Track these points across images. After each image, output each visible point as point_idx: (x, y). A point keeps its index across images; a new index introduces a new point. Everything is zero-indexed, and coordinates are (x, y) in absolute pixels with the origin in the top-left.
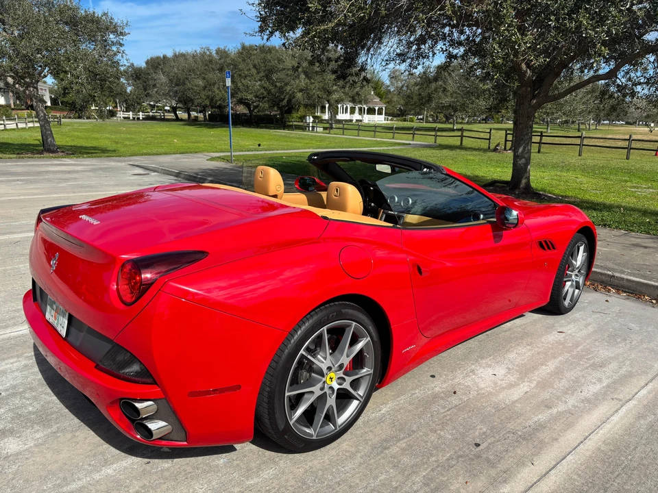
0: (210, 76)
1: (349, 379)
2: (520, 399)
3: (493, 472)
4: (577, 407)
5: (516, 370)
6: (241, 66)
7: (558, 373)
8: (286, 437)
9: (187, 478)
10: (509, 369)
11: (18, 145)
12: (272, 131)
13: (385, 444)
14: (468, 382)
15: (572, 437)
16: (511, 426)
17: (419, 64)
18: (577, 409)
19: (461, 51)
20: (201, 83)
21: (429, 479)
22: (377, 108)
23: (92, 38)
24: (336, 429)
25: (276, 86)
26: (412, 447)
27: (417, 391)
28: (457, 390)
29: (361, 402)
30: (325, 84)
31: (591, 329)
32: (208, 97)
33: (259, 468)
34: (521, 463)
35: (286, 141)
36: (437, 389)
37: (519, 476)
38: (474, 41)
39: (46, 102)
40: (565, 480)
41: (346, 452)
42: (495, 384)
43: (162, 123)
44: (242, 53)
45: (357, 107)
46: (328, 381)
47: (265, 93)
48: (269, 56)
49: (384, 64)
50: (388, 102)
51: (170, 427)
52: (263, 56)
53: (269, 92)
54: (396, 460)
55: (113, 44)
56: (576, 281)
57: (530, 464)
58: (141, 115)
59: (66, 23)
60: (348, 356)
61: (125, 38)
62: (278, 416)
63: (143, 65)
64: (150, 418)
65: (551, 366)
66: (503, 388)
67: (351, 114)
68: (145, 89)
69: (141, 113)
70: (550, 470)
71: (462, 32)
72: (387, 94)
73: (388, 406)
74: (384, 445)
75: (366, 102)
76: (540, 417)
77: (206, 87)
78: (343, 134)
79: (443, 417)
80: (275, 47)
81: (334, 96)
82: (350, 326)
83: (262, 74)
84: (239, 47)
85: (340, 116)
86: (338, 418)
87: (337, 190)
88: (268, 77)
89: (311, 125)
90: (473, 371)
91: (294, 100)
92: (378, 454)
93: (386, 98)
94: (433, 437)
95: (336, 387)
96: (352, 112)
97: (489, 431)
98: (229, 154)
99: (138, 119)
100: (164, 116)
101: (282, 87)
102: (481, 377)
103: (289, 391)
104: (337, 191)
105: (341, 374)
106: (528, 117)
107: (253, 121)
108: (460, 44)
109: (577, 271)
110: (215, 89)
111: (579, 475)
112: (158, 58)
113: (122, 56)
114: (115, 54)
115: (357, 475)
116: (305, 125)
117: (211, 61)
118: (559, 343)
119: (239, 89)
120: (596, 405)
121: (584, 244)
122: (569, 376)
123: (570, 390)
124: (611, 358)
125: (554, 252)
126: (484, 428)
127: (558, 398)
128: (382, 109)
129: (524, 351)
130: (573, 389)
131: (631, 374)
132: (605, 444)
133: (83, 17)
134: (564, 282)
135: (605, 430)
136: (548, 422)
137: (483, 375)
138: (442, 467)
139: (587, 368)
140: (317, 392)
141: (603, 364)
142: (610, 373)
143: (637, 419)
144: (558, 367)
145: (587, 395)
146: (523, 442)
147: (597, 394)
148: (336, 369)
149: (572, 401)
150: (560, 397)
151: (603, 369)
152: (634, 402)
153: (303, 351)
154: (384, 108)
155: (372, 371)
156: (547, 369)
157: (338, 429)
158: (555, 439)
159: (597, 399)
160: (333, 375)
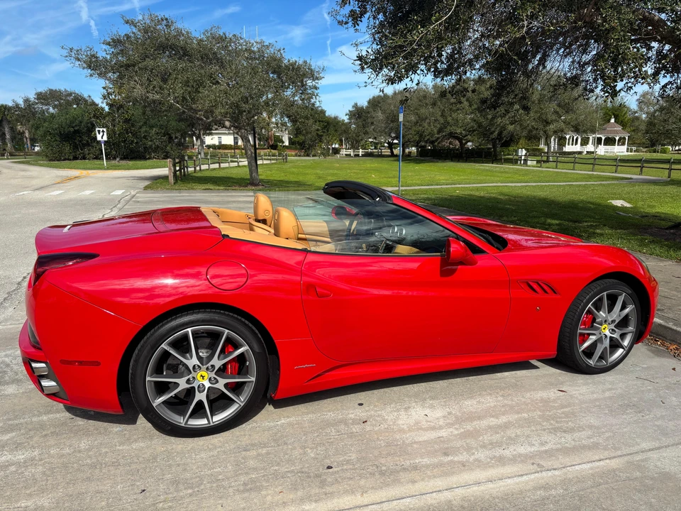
0: (423, 111)
1: (223, 381)
2: (425, 441)
3: (315, 491)
4: (480, 461)
5: (456, 416)
7: (502, 427)
10: (450, 414)
11: (238, 179)
12: (477, 165)
13: (250, 447)
14: (391, 416)
18: (476, 462)
20: (413, 118)
21: (253, 481)
22: (617, 138)
24: (209, 423)
27: (330, 413)
28: (370, 420)
29: (240, 405)
30: (542, 114)
31: (608, 394)
32: (418, 132)
35: (486, 176)
36: (351, 416)
37: (336, 500)
39: (283, 142)
42: (417, 423)
43: (380, 159)
45: (591, 137)
46: (199, 378)
47: (476, 127)
50: (634, 131)
51: (59, 387)
53: (480, 125)
57: (359, 494)
58: (361, 152)
61: (320, 81)
66: (420, 429)
67: (582, 145)
68: (364, 127)
69: (361, 150)
72: (633, 121)
73: (288, 419)
74: (248, 448)
75: (603, 130)
76: (425, 460)
77: (417, 122)
78: (556, 168)
79: (327, 439)
81: (552, 126)
82: (221, 332)
83: (475, 106)
85: (568, 148)
89: (523, 158)
90: (408, 408)
91: (505, 133)
92: (234, 453)
93: (631, 126)
94: (297, 452)
95: (207, 385)
96: (585, 142)
97: (355, 460)
98: (398, 188)
99: (358, 155)
100: (381, 152)
102: (410, 415)
103: (151, 376)
105: (212, 374)
107: (464, 155)
109: (614, 325)
110: (426, 125)
112: (379, 97)
116: (516, 157)
117: (425, 97)
119: (448, 123)
120: (504, 465)
121: (624, 294)
122: (511, 432)
123: (493, 445)
124: (591, 427)
125: (554, 296)
126: (354, 456)
127: (469, 449)
128: (625, 138)
129: (489, 401)
130: (498, 444)
131: (595, 446)
132: (463, 499)
133: (286, 66)
134: (582, 335)
135: (482, 488)
136: (427, 466)
137: (414, 413)
138: (276, 475)
139: (544, 430)
140: (182, 384)
141: (571, 430)
142: (568, 440)
143: (536, 489)
144: (510, 422)
145: (507, 453)
146: (377, 476)
147: (520, 455)
148: (207, 369)
149: (481, 455)
150: (472, 448)
151: (563, 434)
152: (556, 473)
153: (164, 346)
154: (627, 138)
155: (253, 379)
156: (493, 421)
157: (212, 424)
158: (414, 482)
159: (514, 460)
160: (204, 374)
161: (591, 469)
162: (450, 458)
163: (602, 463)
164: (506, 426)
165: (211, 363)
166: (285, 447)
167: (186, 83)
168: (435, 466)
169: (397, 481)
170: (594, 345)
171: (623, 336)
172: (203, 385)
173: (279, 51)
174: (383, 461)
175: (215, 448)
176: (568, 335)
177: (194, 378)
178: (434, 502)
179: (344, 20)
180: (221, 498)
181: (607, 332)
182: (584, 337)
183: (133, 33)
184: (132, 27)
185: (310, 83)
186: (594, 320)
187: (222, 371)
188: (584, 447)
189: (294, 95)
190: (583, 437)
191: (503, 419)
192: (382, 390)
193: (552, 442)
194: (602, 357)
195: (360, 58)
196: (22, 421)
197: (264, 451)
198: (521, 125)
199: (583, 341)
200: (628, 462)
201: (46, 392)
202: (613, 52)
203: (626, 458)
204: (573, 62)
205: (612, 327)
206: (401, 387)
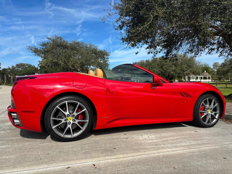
1: (77, 121)
2: (149, 142)
6: (153, 64)
22: (207, 77)
25: (164, 70)
27: (114, 136)
28: (129, 138)
29: (83, 130)
30: (182, 68)
34: (123, 154)
36: (122, 137)
37: (117, 156)
40: (132, 159)
42: (146, 139)
44: (153, 61)
45: (199, 77)
46: (69, 120)
47: (160, 73)
50: (213, 75)
53: (162, 72)
54: (84, 147)
57: (126, 154)
60: (76, 113)
64: (15, 119)
67: (196, 79)
74: (85, 144)
75: (202, 75)
79: (114, 142)
81: (185, 72)
82: (77, 103)
83: (160, 67)
85: (191, 80)
88: (162, 67)
91: (170, 74)
92: (80, 145)
93: (211, 73)
96: (197, 78)
101: (166, 70)
105: (74, 118)
120: (177, 148)
121: (214, 99)
122: (179, 140)
123: (172, 143)
124: (207, 139)
125: (190, 98)
126: (123, 146)
127: (164, 144)
128: (210, 77)
129: (171, 134)
130: (175, 143)
131: (209, 143)
132: (163, 155)
133: (98, 52)
134: (201, 113)
135: (169, 153)
136: (150, 148)
137: (144, 137)
138: (95, 150)
139: (191, 140)
140: (63, 121)
141: (200, 140)
142: (200, 142)
143: (189, 153)
144: (178, 138)
145: (178, 145)
146: (132, 150)
147: (182, 145)
148: (72, 116)
149: (169, 145)
150: (166, 144)
151: (197, 141)
152: (196, 149)
153: (57, 107)
154: (211, 77)
155: (88, 121)
156: (172, 138)
157: (73, 137)
158: (145, 151)
159: (181, 146)
160: (71, 118)
161: (209, 148)
162: (157, 146)
163: (212, 147)
164: (177, 139)
165: (73, 114)
166: (99, 144)
167: (66, 57)
168: (152, 148)
169: (139, 151)
170: (206, 117)
171: (215, 114)
172: (70, 122)
173: (96, 47)
174: (134, 147)
175: (74, 144)
176: (196, 112)
177: (67, 119)
178: (152, 156)
179: (117, 28)
180: (76, 155)
181: (210, 113)
182: (202, 114)
183: (50, 42)
184: (49, 40)
185: (106, 56)
186: (205, 108)
187: (77, 117)
188: (205, 144)
189: (101, 61)
190: (205, 141)
191: (176, 138)
192: (133, 131)
193: (194, 143)
194: (209, 122)
195: (122, 39)
196: (5, 139)
197: (91, 145)
198: (175, 72)
199: (202, 115)
200: (221, 147)
201: (15, 124)
202: (203, 32)
203: (221, 146)
204: (190, 45)
205: (211, 110)
206: (139, 131)
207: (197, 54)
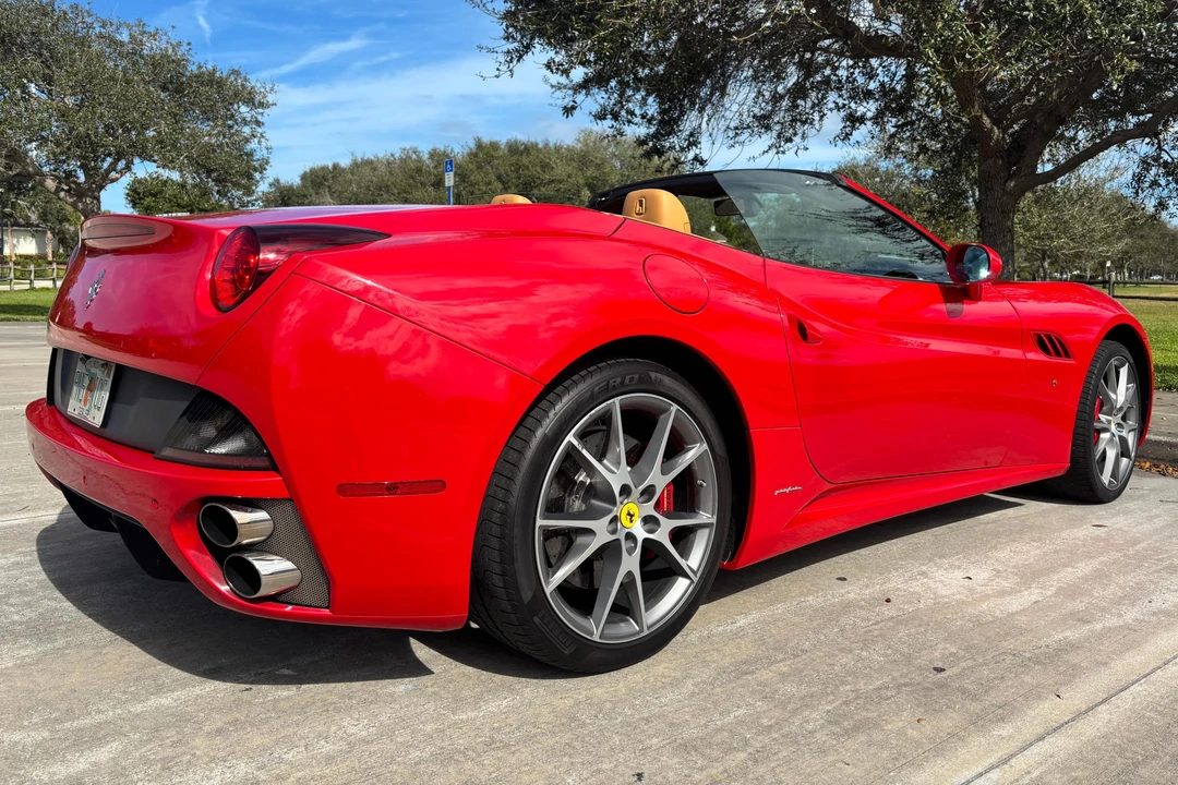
1: (667, 525)
2: (1024, 610)
3: (975, 707)
4: (1144, 621)
5: (1012, 573)
7: (1100, 576)
8: (536, 619)
9: (327, 711)
10: (998, 572)
13: (745, 667)
14: (916, 587)
15: (1134, 661)
16: (1008, 644)
17: (795, 134)
18: (1143, 624)
19: (869, 108)
21: (840, 715)
23: (209, 114)
24: (642, 630)
26: (801, 671)
27: (810, 598)
28: (892, 597)
29: (693, 582)
31: (1159, 523)
33: (478, 699)
34: (1035, 694)
36: (851, 596)
37: (1029, 712)
38: (894, 90)
40: (1129, 718)
41: (664, 676)
42: (971, 590)
44: (476, 155)
46: (624, 519)
48: (525, 160)
49: (731, 134)
51: (298, 573)
52: (514, 159)
54: (768, 690)
55: (245, 122)
56: (1120, 436)
57: (1054, 697)
59: (164, 88)
60: (664, 472)
62: (520, 567)
63: (297, 181)
64: (260, 548)
65: (1085, 568)
66: (988, 597)
70: (1096, 706)
71: (871, 76)
73: (750, 617)
74: (743, 669)
76: (1068, 633)
79: (866, 632)
80: (537, 144)
82: (666, 410)
84: (472, 145)
86: (646, 611)
87: (641, 202)
90: (924, 574)
92: (730, 681)
93: (737, 238)
94: (845, 659)
95: (641, 533)
97: (962, 653)
102: (942, 582)
103: (545, 518)
104: (641, 205)
105: (649, 508)
106: (1003, 212)
108: (868, 95)
109: (1120, 415)
111: (1160, 713)
112: (324, 169)
113: (259, 142)
114: (247, 140)
115: (687, 709)
118: (1098, 539)
121: (1127, 365)
122: (1123, 581)
123: (1124, 599)
125: (1066, 361)
130: (1135, 597)
133: (194, 76)
138: (867, 699)
140: (602, 532)
146: (1035, 667)
148: (641, 495)
149: (1134, 614)
150: (1108, 608)
153: (573, 438)
155: (713, 519)
156: (1074, 572)
157: (646, 632)
158: (1103, 664)
164: (1103, 574)
165: (647, 483)
168: (1093, 638)
172: (633, 535)
177: (616, 519)
181: (1114, 429)
185: (244, 111)
197: (783, 668)
201: (263, 591)
205: (1119, 419)
207: (789, 140)
